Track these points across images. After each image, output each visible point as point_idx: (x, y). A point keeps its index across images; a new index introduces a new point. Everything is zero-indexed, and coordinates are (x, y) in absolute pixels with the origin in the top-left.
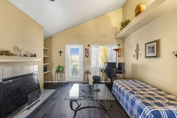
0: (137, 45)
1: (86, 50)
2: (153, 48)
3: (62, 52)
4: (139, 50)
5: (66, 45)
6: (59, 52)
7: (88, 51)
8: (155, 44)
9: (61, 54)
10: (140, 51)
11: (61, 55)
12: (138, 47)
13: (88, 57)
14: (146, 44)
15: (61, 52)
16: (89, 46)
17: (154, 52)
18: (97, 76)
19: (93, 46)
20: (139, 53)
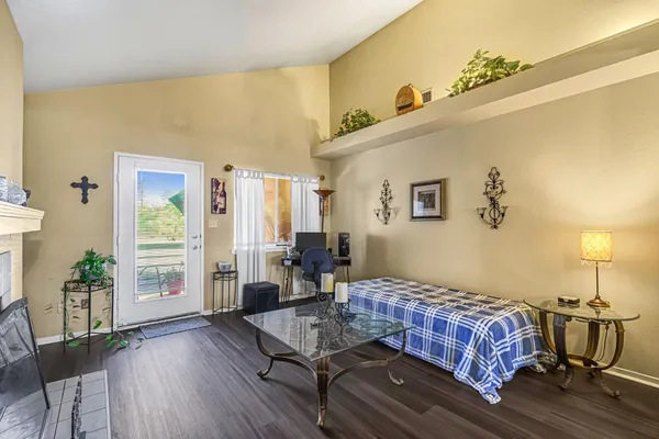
0: (386, 186)
1: (215, 183)
2: (431, 196)
3: (95, 186)
4: (391, 198)
5: (116, 154)
6: (74, 185)
7: (223, 191)
8: (436, 188)
9: (85, 195)
10: (394, 200)
11: (85, 201)
12: (386, 191)
13: (223, 211)
14: (413, 186)
15: (84, 185)
16: (228, 168)
17: (433, 206)
18: (258, 283)
19: (246, 174)
20: (391, 205)
